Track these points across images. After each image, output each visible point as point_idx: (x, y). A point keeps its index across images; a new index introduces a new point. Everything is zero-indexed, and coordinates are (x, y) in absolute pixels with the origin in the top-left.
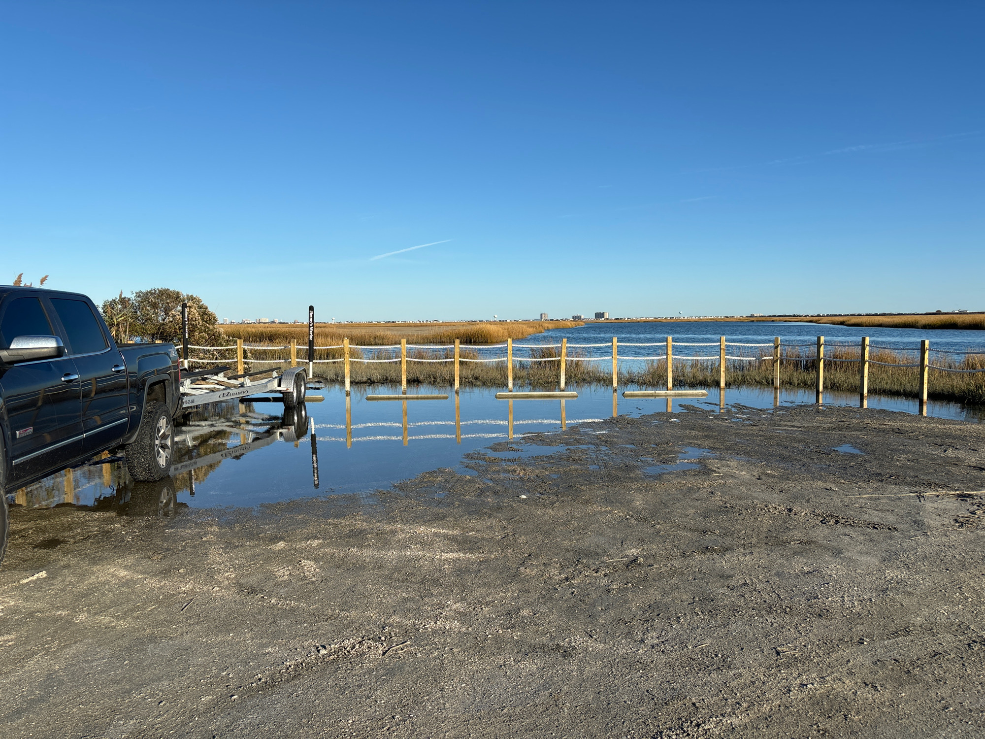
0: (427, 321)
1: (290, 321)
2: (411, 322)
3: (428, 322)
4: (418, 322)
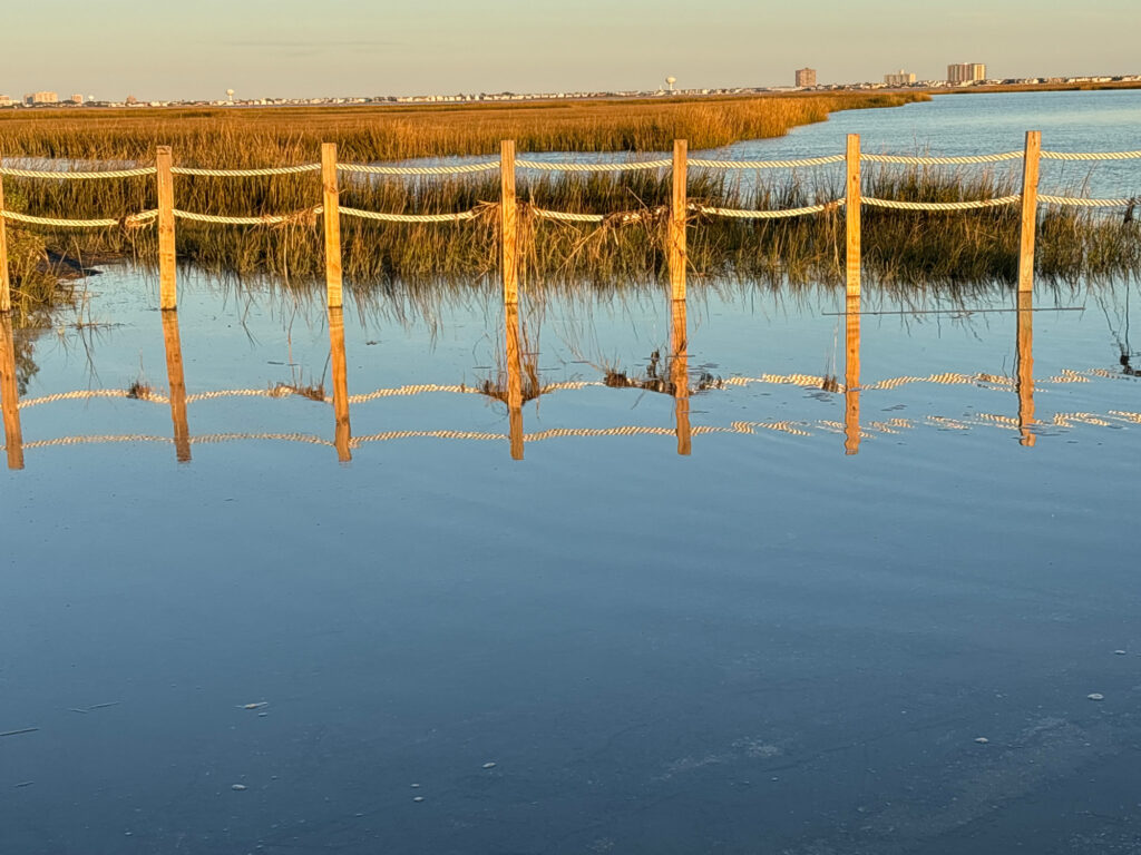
0: (484, 95)
1: (116, 101)
2: (440, 99)
3: (486, 98)
4: (459, 99)
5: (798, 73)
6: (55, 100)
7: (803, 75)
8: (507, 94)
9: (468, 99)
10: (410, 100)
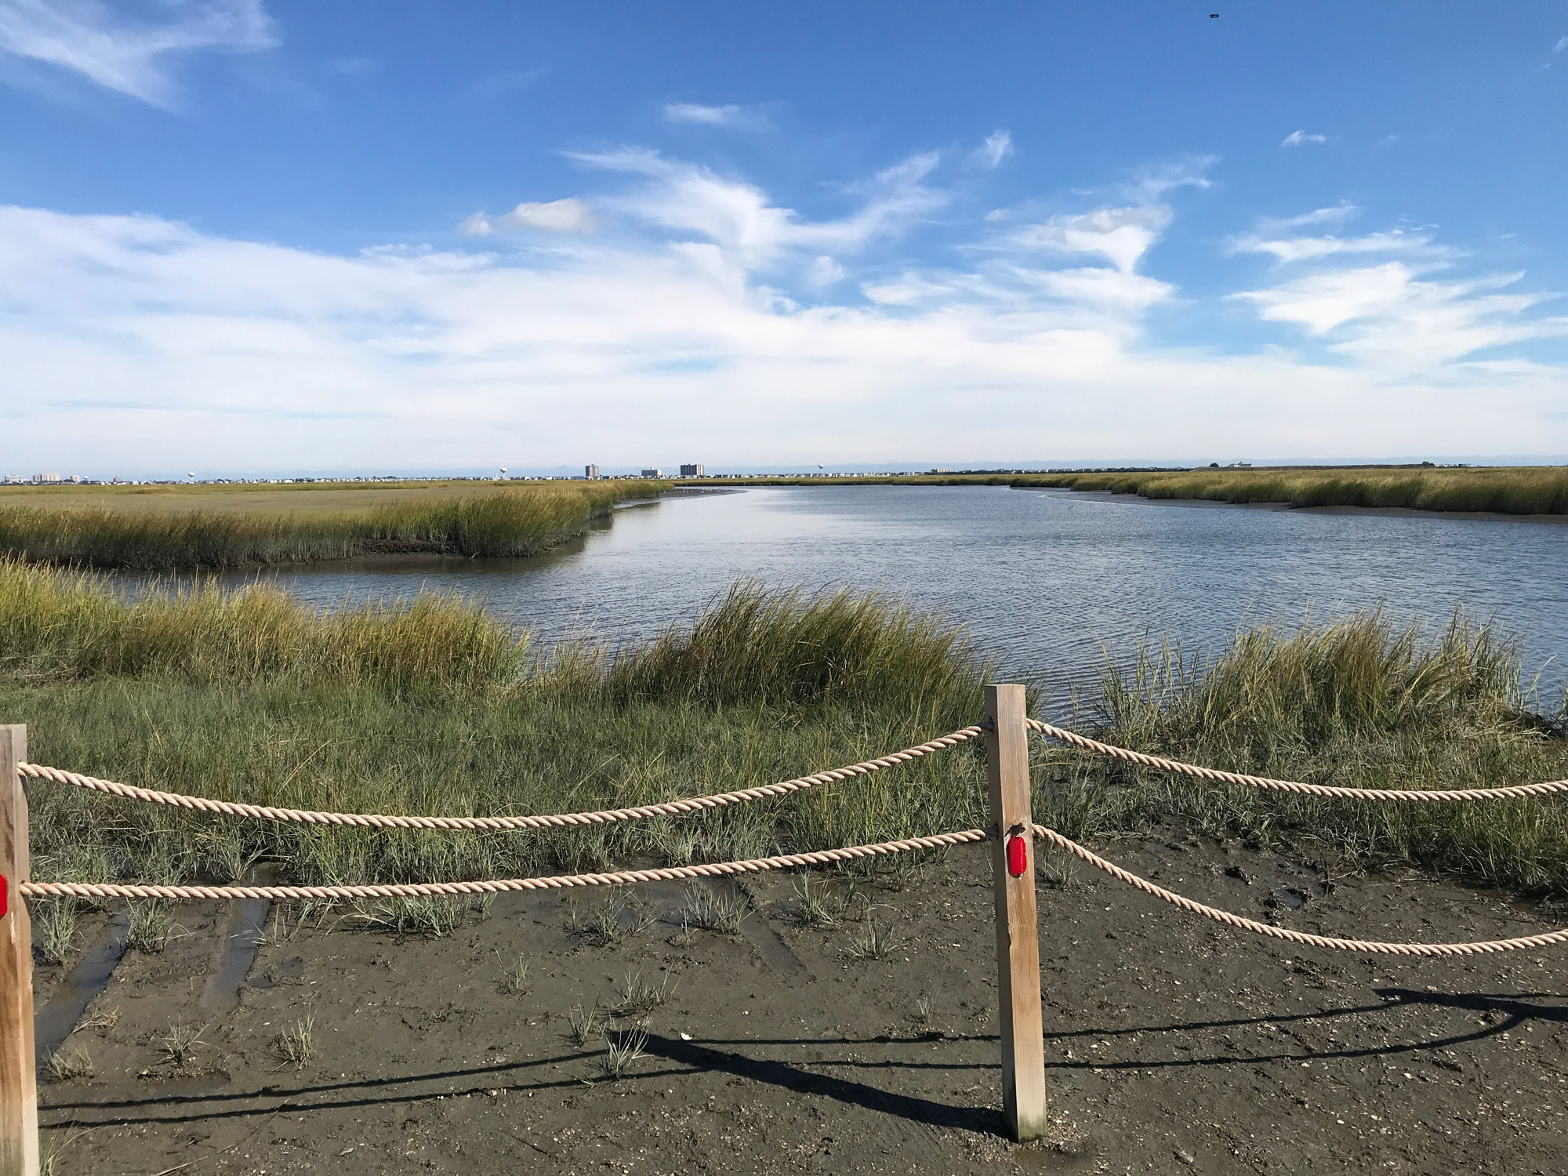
6: (58, 479)
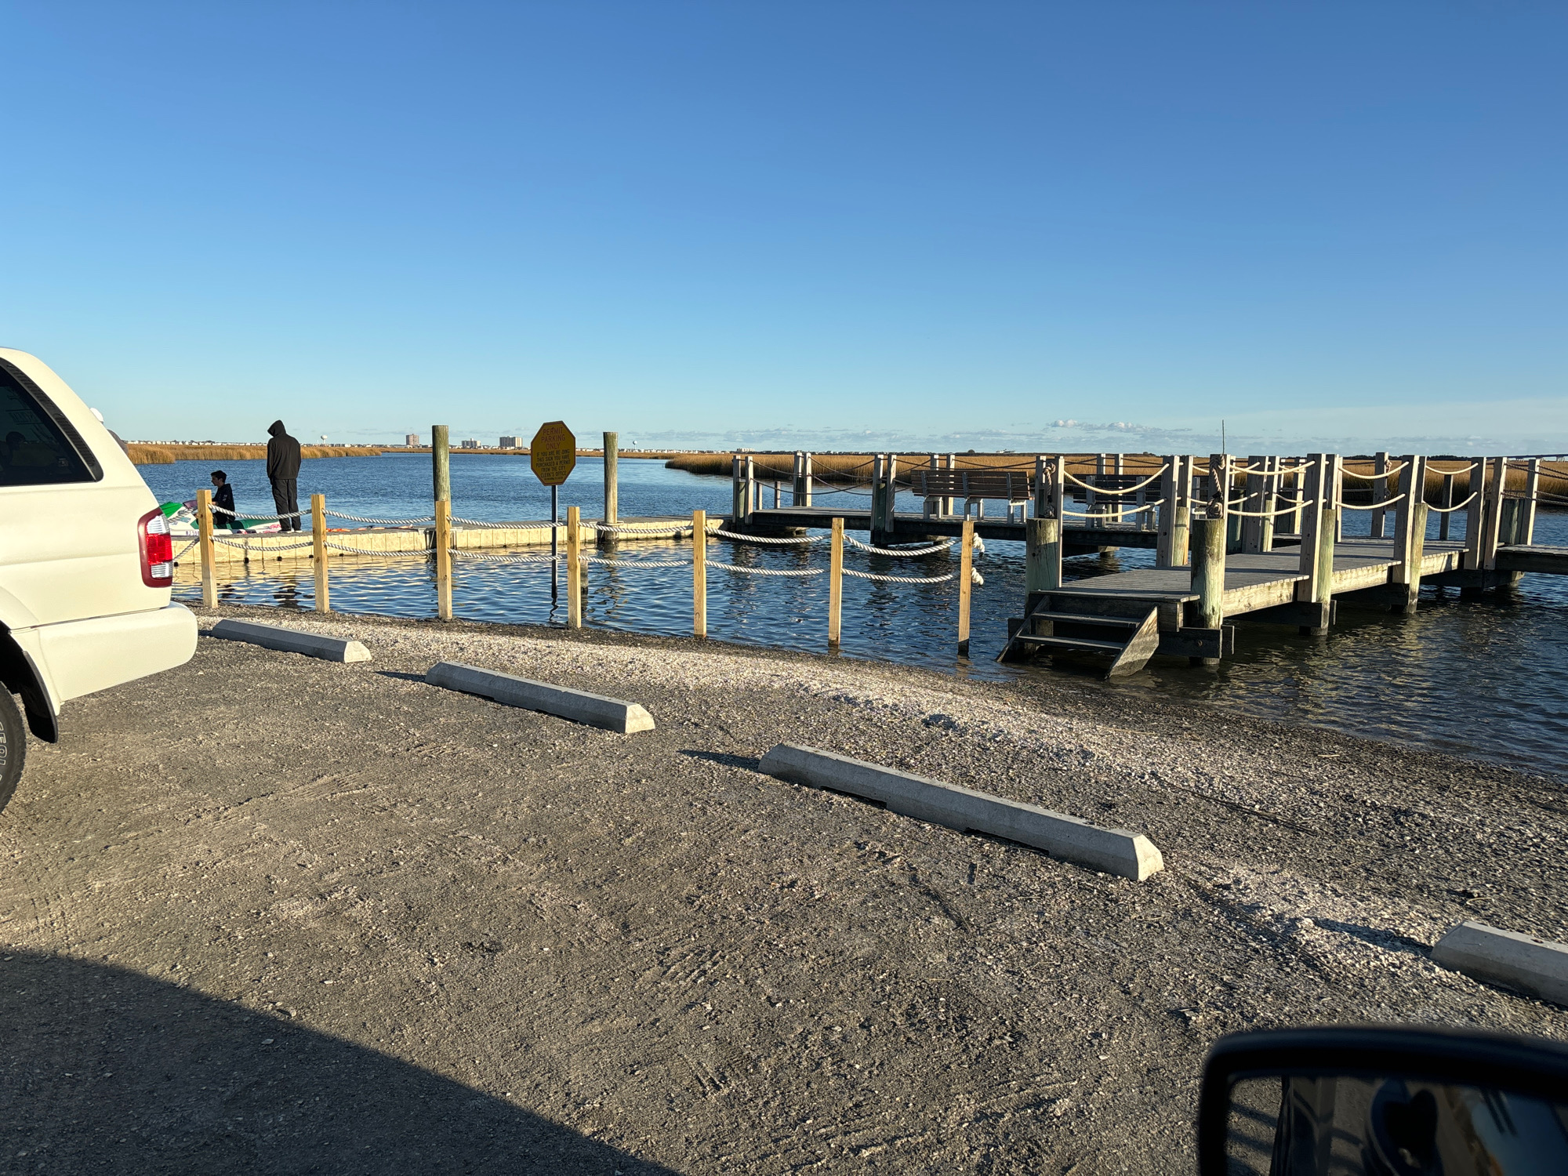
5: (408, 437)
7: (411, 438)
8: (209, 442)
9: (181, 443)
10: (137, 442)
